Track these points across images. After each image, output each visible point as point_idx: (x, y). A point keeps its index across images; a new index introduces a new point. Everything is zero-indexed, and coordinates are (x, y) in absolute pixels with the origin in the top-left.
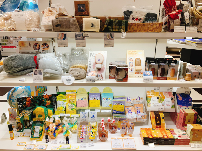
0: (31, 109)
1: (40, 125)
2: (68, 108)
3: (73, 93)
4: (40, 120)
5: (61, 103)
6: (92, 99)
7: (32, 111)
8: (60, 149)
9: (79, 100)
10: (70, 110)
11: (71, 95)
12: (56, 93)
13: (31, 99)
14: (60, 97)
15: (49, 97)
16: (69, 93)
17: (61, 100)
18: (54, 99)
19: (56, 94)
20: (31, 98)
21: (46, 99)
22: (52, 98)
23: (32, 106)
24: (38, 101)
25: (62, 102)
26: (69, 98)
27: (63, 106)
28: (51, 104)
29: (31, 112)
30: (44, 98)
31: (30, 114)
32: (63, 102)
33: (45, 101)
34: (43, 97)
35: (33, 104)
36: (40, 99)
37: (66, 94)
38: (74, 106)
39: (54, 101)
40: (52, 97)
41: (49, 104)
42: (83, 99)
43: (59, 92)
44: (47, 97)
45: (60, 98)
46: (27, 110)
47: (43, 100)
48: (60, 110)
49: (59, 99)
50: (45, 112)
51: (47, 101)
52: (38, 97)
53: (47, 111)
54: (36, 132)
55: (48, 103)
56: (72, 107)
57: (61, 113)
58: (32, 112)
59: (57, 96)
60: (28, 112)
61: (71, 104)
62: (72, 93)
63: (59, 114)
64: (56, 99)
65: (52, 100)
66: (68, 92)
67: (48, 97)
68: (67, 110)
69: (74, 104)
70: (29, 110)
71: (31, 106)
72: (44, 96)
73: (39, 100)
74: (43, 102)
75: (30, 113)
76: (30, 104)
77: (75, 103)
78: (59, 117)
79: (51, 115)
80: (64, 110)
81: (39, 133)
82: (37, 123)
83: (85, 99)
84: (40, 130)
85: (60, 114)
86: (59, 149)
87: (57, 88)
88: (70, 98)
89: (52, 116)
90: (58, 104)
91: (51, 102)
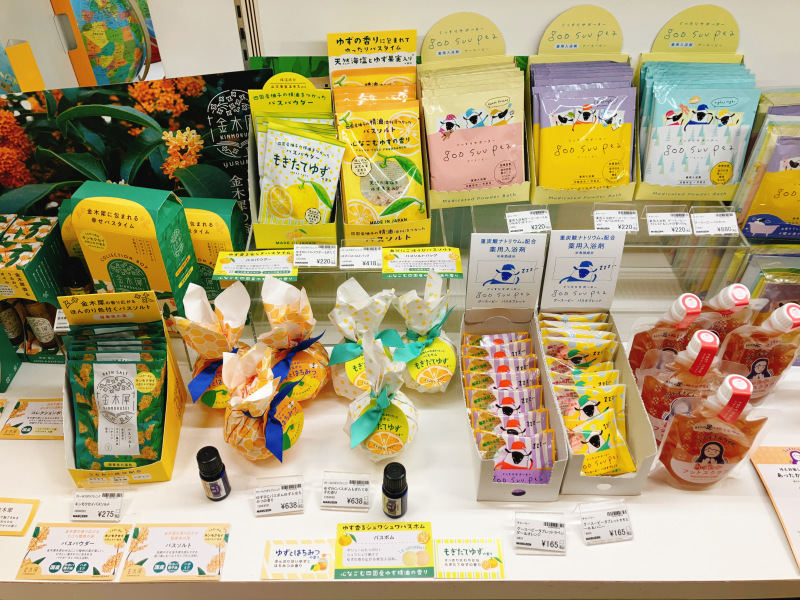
0: (47, 200)
1: (137, 357)
2: (363, 200)
3: (395, 64)
4: (130, 316)
5: (290, 156)
6: (563, 120)
7: (53, 220)
8: (338, 573)
9: (450, 126)
10: (377, 212)
11: (372, 79)
12: (238, 66)
13: (21, 120)
14: (284, 99)
15: (186, 99)
16: (360, 66)
17: (295, 122)
18: (229, 119)
19: (241, 68)
20: (18, 106)
21: (163, 120)
22: (212, 106)
23: (50, 181)
24: (88, 136)
25: (302, 142)
26: (356, 109)
27: (317, 178)
28: (209, 156)
29: (44, 231)
30: (136, 111)
31: (31, 255)
32: (315, 142)
33: (150, 138)
34: (132, 102)
35: (50, 162)
36: (108, 119)
37: (333, 67)
38: (411, 179)
39: (229, 132)
40: (208, 96)
41: (192, 160)
42: (488, 122)
43: (267, 52)
44: (166, 100)
45: (276, 109)
46: (10, 217)
47: (138, 123)
48: (294, 215)
49: (276, 116)
50: (164, 239)
51: (167, 135)
52: (86, 100)
53: (181, 223)
54: (110, 417)
55: (183, 152)
56: (390, 185)
57: (304, 238)
58: (57, 230)
59: (252, 93)
60: (18, 233)
61: (384, 165)
62: (381, 64)
63: (284, 246)
64: (245, 114)
65: (215, 125)
66: (351, 56)
67: (171, 97)
68: (354, 219)
69: (405, 165)
70: (26, 213)
71: (39, 181)
72: (134, 93)
73: (94, 123)
74: (137, 145)
75: (37, 246)
76: (28, 164)
77: (415, 157)
78: (295, 273)
79: (222, 255)
80: (326, 211)
81: (141, 428)
82: (103, 337)
83: (502, 115)
84: (146, 402)
85: (297, 247)
86: (328, 576)
87: (239, 14)
88: (364, 108)
89: (229, 264)
90: (265, 160)
91: (207, 141)
